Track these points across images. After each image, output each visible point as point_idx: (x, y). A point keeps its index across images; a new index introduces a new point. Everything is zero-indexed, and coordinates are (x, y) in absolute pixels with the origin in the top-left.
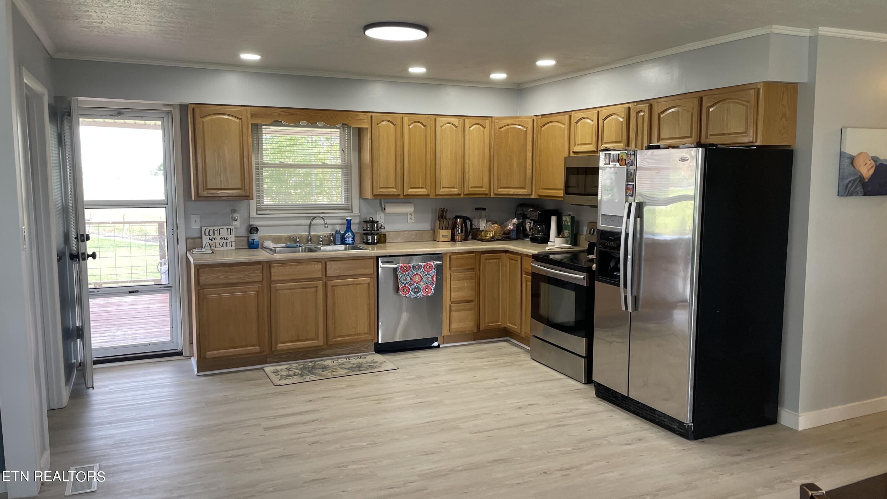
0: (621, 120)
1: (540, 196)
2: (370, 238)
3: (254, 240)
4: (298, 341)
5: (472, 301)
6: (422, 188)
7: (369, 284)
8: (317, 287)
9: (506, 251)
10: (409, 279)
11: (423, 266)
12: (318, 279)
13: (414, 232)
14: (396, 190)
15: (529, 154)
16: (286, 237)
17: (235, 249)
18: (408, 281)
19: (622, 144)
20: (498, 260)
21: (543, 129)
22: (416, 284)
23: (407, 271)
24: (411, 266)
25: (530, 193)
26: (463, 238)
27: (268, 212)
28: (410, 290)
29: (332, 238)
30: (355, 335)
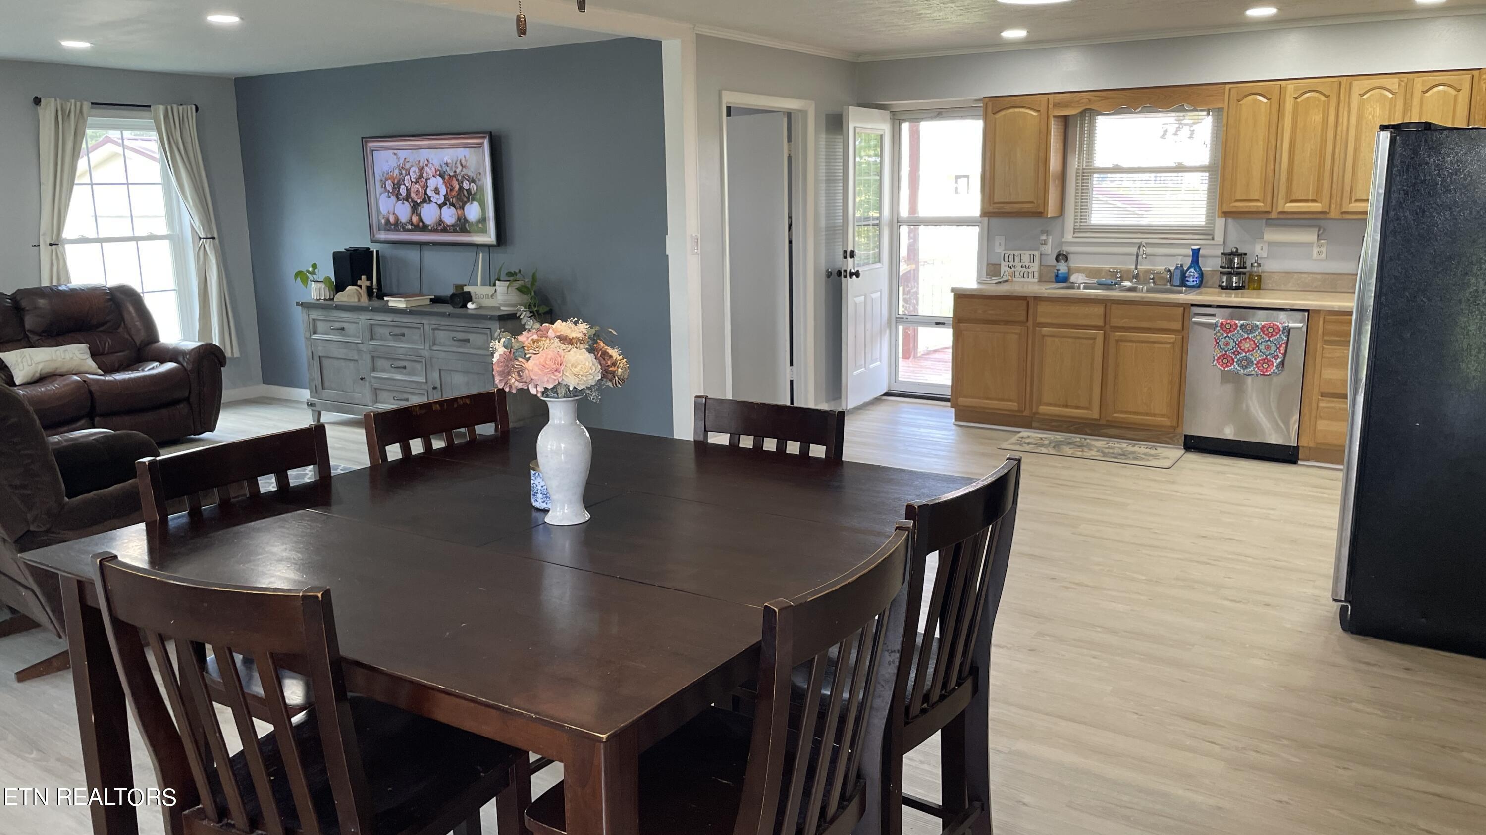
2: (1235, 279)
4: (1067, 406)
6: (1313, 201)
7: (1173, 343)
8: (1095, 339)
10: (1232, 344)
11: (1260, 326)
12: (1098, 328)
14: (1262, 204)
17: (1039, 280)
18: (1232, 348)
22: (1244, 354)
23: (1230, 331)
24: (1239, 325)
27: (1089, 234)
28: (1234, 362)
29: (1168, 275)
30: (1147, 414)
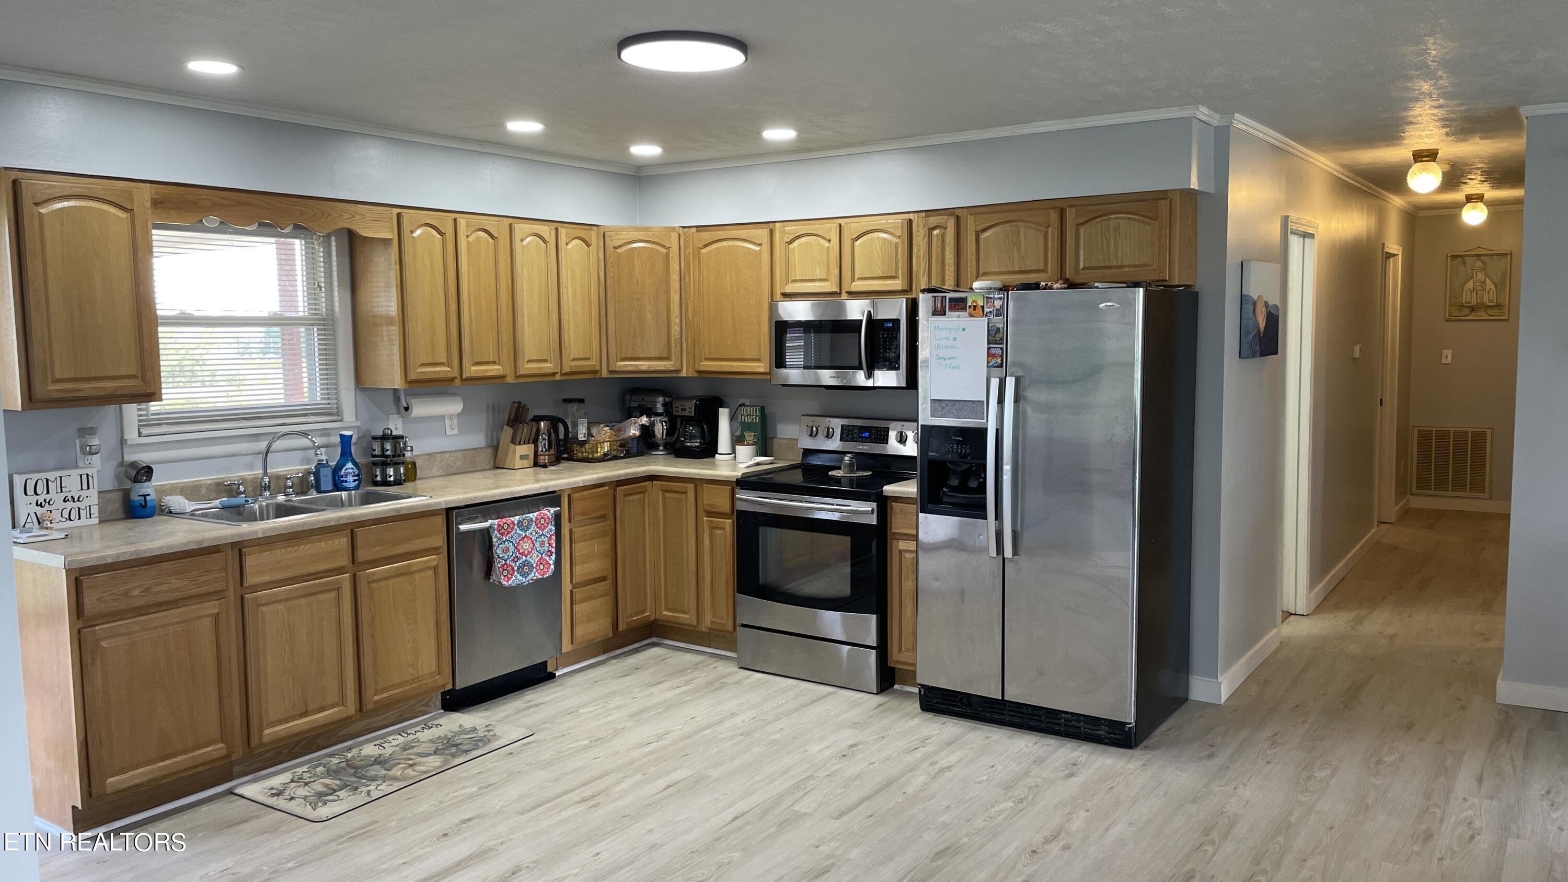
0: (895, 240)
1: (699, 372)
2: (391, 471)
3: (148, 498)
4: (305, 714)
5: (603, 579)
6: (494, 363)
7: (435, 568)
8: (338, 589)
9: (652, 478)
10: (511, 549)
11: (534, 519)
12: (340, 571)
13: (460, 453)
14: (448, 369)
15: (675, 297)
16: (210, 485)
17: (100, 522)
18: (511, 554)
19: (899, 282)
20: (641, 495)
21: (704, 251)
22: (524, 558)
23: (509, 533)
24: (516, 522)
25: (680, 368)
26: (553, 459)
27: (165, 429)
28: (514, 571)
29: (312, 478)
30: (414, 680)
